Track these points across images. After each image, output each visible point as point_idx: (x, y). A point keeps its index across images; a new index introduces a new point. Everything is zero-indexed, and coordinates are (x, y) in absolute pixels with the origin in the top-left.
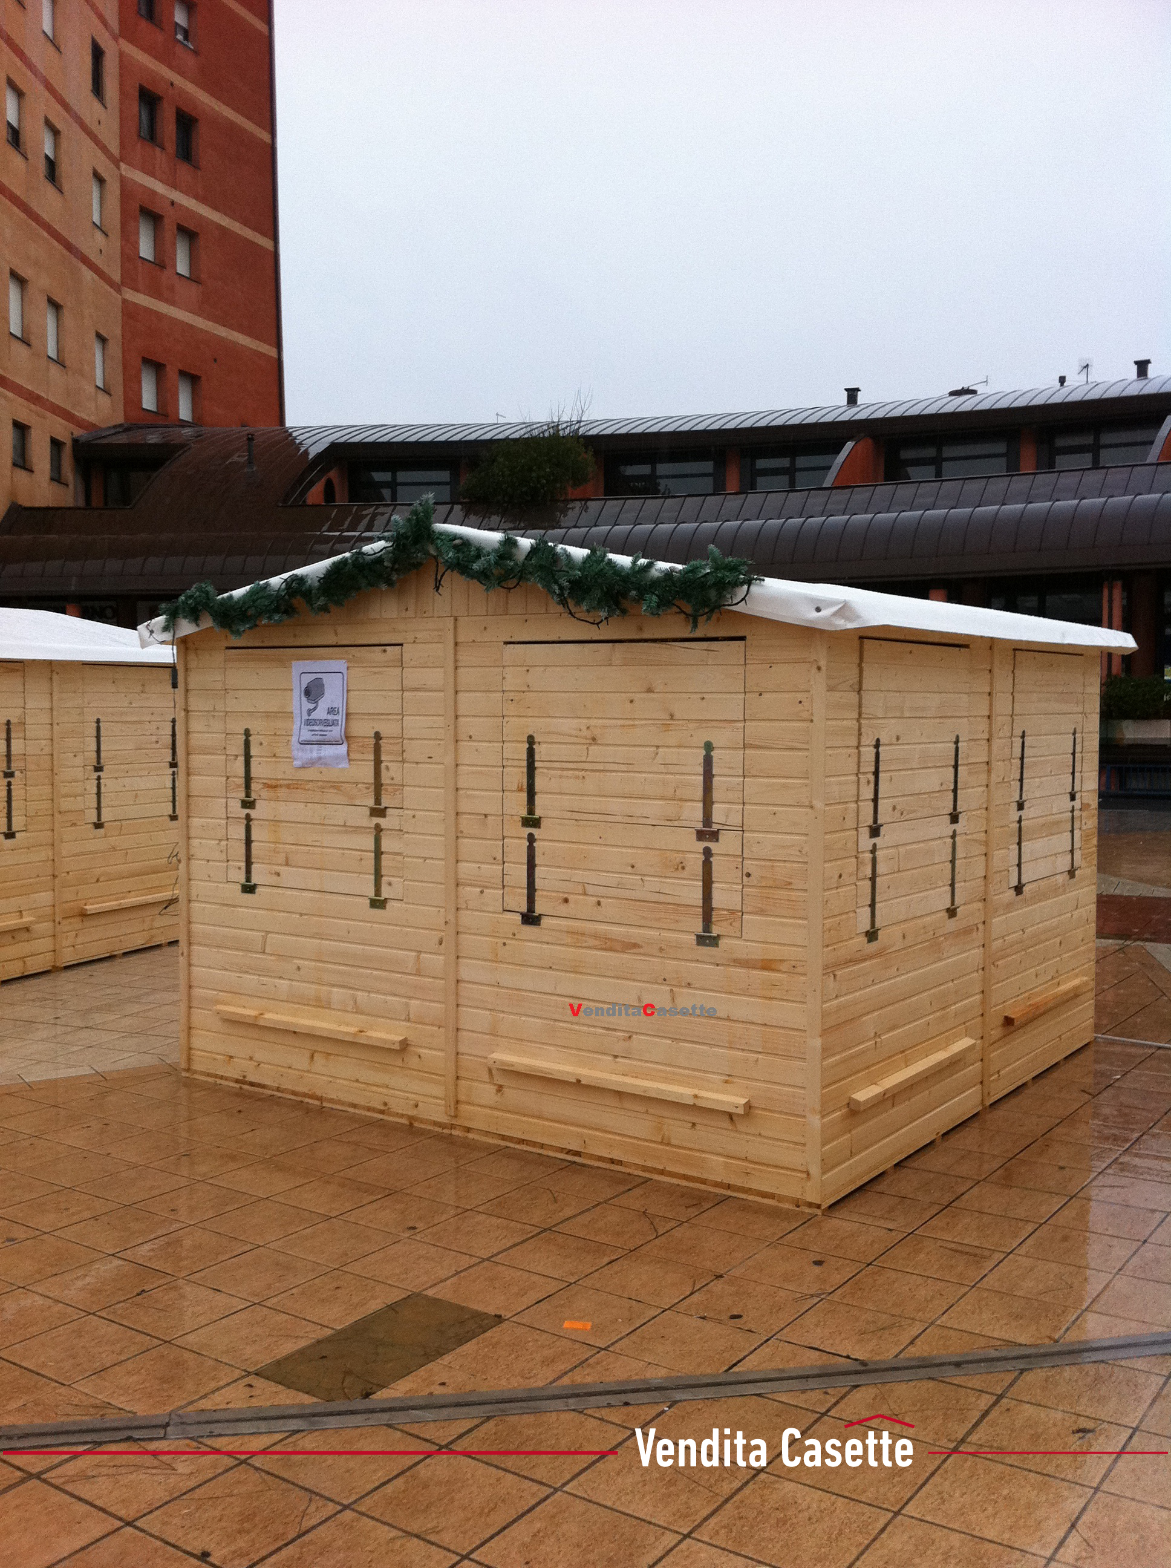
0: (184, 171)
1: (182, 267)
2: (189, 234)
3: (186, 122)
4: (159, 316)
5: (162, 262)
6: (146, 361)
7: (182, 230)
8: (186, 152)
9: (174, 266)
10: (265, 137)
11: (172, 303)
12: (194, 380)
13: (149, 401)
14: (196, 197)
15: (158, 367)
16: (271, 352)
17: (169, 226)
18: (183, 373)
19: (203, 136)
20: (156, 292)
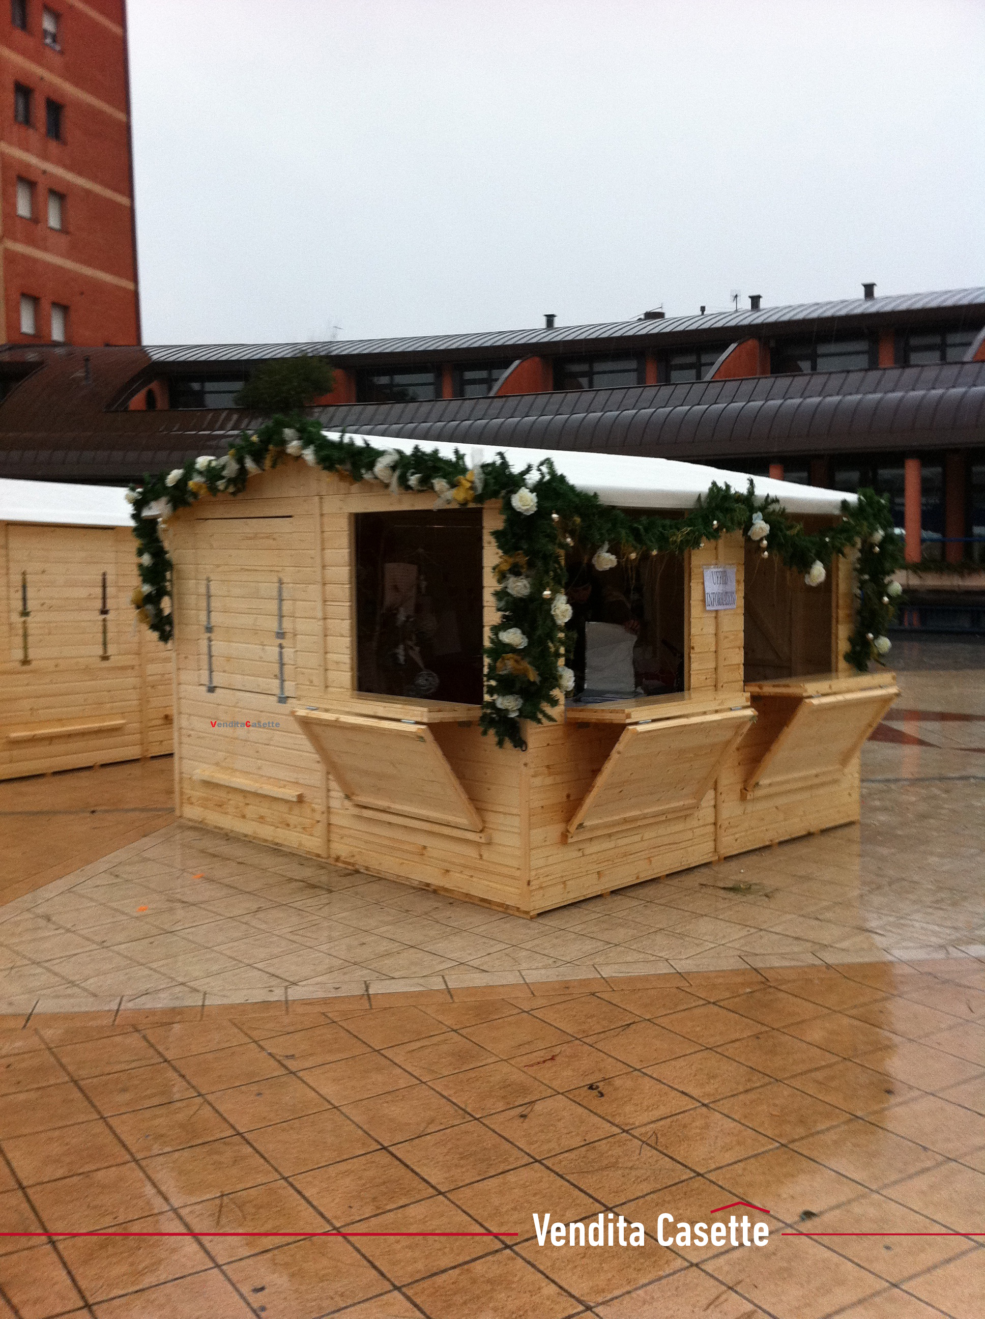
0: (53, 146)
1: (54, 221)
2: (60, 196)
3: (55, 108)
4: (35, 261)
5: (37, 218)
6: (24, 295)
7: (53, 192)
8: (55, 130)
9: (47, 221)
10: (121, 116)
11: (46, 249)
12: (65, 309)
13: (27, 325)
14: (65, 166)
15: (35, 300)
16: (130, 286)
17: (41, 189)
18: (55, 305)
19: (69, 118)
20: (31, 241)
